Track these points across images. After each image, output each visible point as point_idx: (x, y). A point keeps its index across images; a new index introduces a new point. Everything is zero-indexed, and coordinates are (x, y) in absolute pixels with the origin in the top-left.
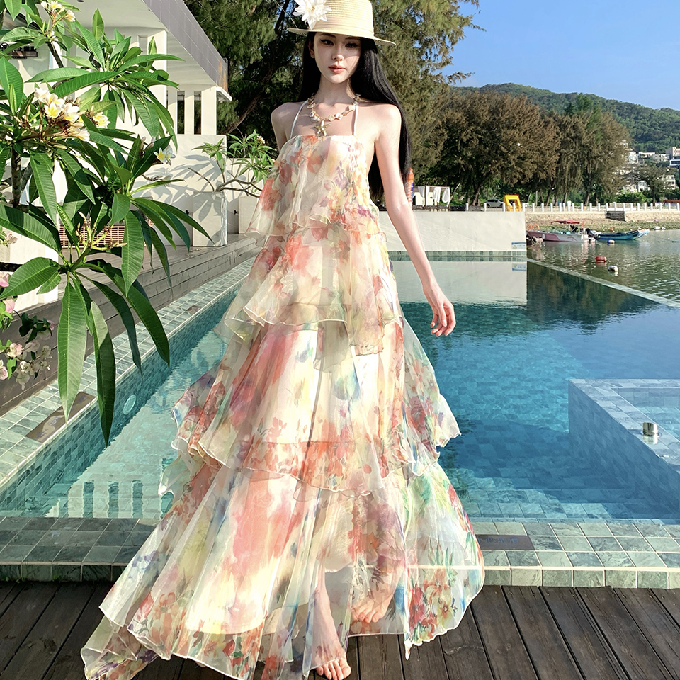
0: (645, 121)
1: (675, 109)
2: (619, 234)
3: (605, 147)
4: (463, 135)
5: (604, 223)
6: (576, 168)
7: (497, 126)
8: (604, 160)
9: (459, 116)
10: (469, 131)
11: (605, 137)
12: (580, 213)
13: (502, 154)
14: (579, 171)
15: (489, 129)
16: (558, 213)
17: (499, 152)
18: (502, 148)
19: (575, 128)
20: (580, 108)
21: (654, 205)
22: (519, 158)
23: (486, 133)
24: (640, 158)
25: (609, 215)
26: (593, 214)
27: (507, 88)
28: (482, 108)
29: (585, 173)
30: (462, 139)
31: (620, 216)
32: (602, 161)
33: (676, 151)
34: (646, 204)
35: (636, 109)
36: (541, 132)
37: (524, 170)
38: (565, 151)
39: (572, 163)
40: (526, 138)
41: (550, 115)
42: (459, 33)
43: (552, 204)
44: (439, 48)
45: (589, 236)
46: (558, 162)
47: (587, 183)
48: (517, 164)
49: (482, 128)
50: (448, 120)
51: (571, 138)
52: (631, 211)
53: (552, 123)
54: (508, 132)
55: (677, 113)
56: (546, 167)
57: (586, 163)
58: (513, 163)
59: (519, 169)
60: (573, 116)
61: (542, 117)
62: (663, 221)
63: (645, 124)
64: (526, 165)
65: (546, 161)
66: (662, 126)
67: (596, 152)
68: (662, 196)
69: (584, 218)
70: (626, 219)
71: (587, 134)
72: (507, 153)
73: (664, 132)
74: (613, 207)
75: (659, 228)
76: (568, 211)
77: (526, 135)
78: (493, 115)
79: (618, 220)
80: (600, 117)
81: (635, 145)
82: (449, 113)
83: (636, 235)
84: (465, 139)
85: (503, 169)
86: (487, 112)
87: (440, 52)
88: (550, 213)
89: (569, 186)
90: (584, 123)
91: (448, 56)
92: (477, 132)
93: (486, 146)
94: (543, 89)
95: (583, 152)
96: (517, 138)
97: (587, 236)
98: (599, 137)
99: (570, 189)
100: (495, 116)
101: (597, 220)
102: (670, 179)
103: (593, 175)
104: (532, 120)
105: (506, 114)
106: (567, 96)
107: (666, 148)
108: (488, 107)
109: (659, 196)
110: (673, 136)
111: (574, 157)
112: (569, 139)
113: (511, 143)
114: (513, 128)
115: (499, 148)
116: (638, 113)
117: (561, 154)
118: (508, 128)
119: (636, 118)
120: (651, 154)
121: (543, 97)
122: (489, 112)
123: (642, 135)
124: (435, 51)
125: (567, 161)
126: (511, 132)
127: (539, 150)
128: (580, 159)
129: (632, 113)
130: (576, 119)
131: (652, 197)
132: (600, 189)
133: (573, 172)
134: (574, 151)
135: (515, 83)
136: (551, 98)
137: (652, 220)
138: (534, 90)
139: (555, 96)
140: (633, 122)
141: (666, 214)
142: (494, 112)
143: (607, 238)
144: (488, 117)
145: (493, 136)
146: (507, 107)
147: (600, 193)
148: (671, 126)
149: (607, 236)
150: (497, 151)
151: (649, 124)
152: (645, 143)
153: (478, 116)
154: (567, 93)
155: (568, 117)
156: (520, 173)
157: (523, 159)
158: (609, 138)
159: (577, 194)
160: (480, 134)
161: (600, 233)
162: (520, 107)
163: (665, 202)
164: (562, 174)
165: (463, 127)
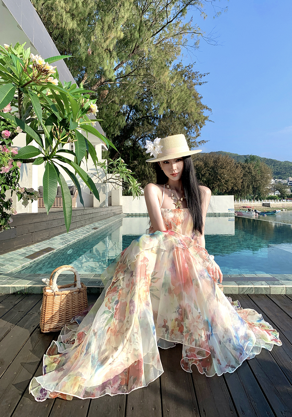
0: (278, 166)
1: (290, 161)
2: (268, 212)
3: (262, 177)
4: (202, 172)
5: (261, 208)
6: (249, 185)
7: (217, 168)
8: (261, 182)
9: (201, 163)
10: (205, 170)
11: (262, 172)
12: (251, 204)
13: (219, 179)
14: (251, 187)
15: (213, 169)
16: (242, 204)
17: (217, 178)
18: (219, 177)
19: (249, 168)
20: (251, 160)
21: (282, 200)
22: (226, 181)
23: (212, 171)
24: (275, 182)
25: (264, 205)
26: (257, 204)
27: (220, 153)
28: (210, 160)
29: (253, 188)
30: (202, 173)
31: (268, 205)
32: (260, 182)
33: (291, 179)
34: (279, 200)
35: (274, 161)
36: (235, 170)
37: (228, 186)
38: (245, 178)
39: (248, 183)
40: (228, 173)
41: (238, 163)
42: (203, 123)
43: (240, 200)
44: (195, 129)
45: (256, 213)
46: (242, 183)
47: (254, 192)
48: (225, 183)
49: (210, 168)
50: (197, 165)
51: (247, 173)
52: (272, 203)
53: (239, 166)
54: (221, 170)
55: (291, 163)
56: (237, 185)
57: (254, 183)
58: (223, 183)
59: (226, 186)
60: (248, 163)
61: (235, 164)
62: (286, 207)
63: (278, 168)
64: (229, 184)
65: (237, 182)
66: (285, 168)
67: (258, 178)
68: (285, 197)
69: (253, 206)
70: (271, 206)
71: (254, 171)
72: (221, 179)
73: (286, 171)
74: (265, 201)
75: (285, 210)
76: (246, 203)
77: (229, 171)
78: (215, 163)
79: (267, 207)
80: (259, 164)
81: (274, 176)
82: (197, 162)
83: (275, 212)
84: (203, 174)
85: (219, 186)
86: (212, 162)
87: (195, 131)
88: (239, 204)
89: (247, 193)
90: (253, 166)
91: (199, 132)
92: (208, 170)
93: (212, 176)
94: (235, 153)
95: (252, 179)
96: (225, 173)
97: (255, 213)
98: (259, 172)
99: (247, 194)
100: (215, 164)
101: (258, 207)
102: (289, 190)
103: (256, 188)
104: (231, 165)
105: (220, 162)
106: (245, 156)
107: (287, 178)
108: (212, 160)
109: (284, 197)
110: (289, 173)
111: (249, 181)
112: (246, 173)
113: (222, 175)
114: (223, 168)
115: (217, 177)
116: (275, 163)
117: (243, 179)
118: (221, 168)
119: (274, 165)
120: (280, 180)
121: (235, 157)
122: (213, 162)
123: (277, 172)
124: (193, 131)
125: (246, 182)
126: (222, 170)
127: (234, 178)
128: (251, 181)
129: (272, 163)
130: (250, 165)
131: (281, 197)
132: (260, 194)
133: (248, 187)
134: (249, 178)
135: (223, 151)
136: (239, 157)
137: (282, 207)
138: (231, 154)
139: (240, 156)
140: (273, 167)
141: (287, 204)
142: (215, 162)
143: (263, 214)
144: (213, 164)
145: (215, 172)
146: (221, 160)
147: (260, 196)
148: (289, 168)
149: (263, 213)
150: (216, 178)
151: (279, 168)
152: (278, 175)
153: (209, 164)
154: (245, 155)
155: (246, 164)
156: (226, 187)
157: (227, 182)
158: (263, 173)
159: (249, 197)
160: (209, 171)
161: (260, 212)
162: (226, 160)
163: (287, 199)
164: (243, 188)
165: (203, 168)
